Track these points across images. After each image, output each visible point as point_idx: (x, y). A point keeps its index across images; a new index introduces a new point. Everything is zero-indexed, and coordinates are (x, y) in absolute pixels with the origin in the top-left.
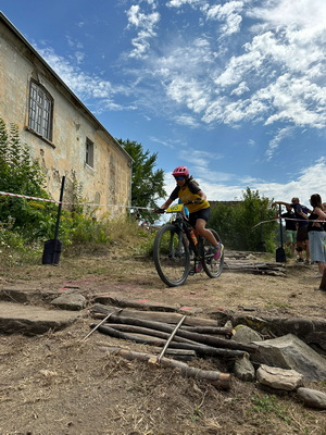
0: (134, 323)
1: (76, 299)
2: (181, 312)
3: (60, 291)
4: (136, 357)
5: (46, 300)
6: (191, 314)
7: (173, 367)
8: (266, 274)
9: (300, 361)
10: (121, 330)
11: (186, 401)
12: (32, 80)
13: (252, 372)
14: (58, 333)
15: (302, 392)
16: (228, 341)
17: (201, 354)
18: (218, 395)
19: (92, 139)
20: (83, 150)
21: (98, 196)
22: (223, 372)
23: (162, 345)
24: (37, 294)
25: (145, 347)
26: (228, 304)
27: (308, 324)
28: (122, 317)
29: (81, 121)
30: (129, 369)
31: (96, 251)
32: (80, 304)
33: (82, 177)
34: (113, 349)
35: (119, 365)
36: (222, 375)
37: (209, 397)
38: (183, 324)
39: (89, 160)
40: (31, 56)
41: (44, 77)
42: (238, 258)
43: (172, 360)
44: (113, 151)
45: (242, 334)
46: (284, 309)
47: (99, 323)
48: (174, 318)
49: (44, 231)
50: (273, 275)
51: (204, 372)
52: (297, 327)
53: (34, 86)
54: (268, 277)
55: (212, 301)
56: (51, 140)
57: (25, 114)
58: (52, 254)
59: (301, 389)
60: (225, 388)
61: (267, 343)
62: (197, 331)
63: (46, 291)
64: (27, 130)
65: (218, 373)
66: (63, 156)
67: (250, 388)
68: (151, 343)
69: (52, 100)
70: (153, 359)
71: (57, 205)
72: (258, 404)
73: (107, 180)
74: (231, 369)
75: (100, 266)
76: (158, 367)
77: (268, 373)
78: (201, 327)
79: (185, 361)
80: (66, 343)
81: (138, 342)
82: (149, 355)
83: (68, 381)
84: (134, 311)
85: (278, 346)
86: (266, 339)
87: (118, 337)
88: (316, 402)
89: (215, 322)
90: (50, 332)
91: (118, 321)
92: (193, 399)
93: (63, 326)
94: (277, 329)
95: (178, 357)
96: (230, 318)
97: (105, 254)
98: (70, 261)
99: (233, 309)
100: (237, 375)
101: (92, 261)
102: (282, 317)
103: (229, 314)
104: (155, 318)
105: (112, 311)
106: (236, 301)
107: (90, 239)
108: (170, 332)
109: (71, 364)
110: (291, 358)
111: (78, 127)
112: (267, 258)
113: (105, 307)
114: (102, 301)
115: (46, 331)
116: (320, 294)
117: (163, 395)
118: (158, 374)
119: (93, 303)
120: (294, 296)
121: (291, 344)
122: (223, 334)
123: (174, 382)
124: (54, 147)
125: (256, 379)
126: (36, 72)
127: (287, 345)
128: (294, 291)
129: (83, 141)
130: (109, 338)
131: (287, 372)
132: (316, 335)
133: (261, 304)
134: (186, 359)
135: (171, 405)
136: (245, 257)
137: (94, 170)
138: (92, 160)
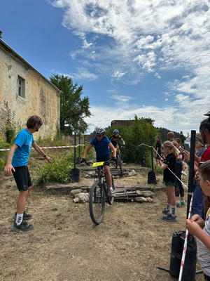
8: (135, 201)
19: (23, 76)
20: (15, 85)
29: (13, 63)
33: (14, 106)
39: (21, 92)
44: (43, 85)
73: (38, 107)
111: (10, 67)
129: (14, 78)
136: (127, 174)
137: (26, 100)
138: (24, 93)
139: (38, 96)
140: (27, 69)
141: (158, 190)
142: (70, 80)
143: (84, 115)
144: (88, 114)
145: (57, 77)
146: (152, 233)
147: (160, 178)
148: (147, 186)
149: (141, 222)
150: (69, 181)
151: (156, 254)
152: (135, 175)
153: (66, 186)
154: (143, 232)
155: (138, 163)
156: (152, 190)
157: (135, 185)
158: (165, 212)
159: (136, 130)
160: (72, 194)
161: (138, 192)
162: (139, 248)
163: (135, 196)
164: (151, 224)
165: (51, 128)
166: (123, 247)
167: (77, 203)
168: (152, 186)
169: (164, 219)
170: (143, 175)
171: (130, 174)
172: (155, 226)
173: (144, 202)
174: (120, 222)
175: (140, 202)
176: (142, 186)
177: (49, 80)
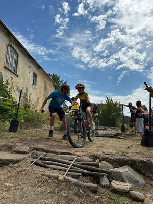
0: (52, 160)
1: (25, 148)
2: (76, 155)
3: (17, 144)
4: (52, 176)
5: (10, 149)
6: (80, 156)
7: (70, 181)
8: (116, 137)
9: (131, 178)
10: (46, 163)
11: (76, 198)
12: (9, 45)
13: (108, 184)
14: (14, 165)
15: (131, 193)
16: (97, 169)
17: (84, 175)
18: (91, 195)
19: (36, 73)
20: (32, 78)
21: (38, 99)
22: (94, 183)
23: (65, 171)
24: (6, 146)
25: (57, 172)
26: (98, 151)
27: (135, 160)
28: (47, 157)
29: (31, 65)
30: (49, 183)
31: (36, 126)
32: (26, 151)
33: (30, 90)
34: (41, 173)
35: (44, 181)
36: (94, 185)
37: (87, 196)
38: (76, 161)
39: (34, 82)
40: (9, 34)
41: (15, 44)
42: (103, 130)
43: (70, 178)
44: (46, 79)
45: (104, 165)
46: (124, 154)
47: (35, 160)
48: (72, 158)
49: (11, 116)
50: (120, 138)
51: (85, 183)
52: (130, 162)
53: (9, 48)
54: (117, 139)
55: (90, 150)
56: (16, 73)
57: (4, 60)
58: (14, 127)
59: (131, 191)
60: (95, 192)
61: (115, 170)
62: (83, 164)
63: (10, 144)
64: (5, 68)
65: (92, 184)
66: (22, 81)
67: (107, 191)
68: (60, 170)
69: (18, 54)
70: (61, 178)
71: (17, 103)
72: (111, 199)
73: (43, 92)
74: (98, 182)
75: (37, 133)
76: (63, 181)
77: (116, 184)
78: (84, 162)
79: (76, 178)
80: (18, 170)
81: (54, 169)
82: (59, 176)
83: (18, 189)
84: (53, 154)
85: (121, 171)
86: (115, 168)
87: (44, 167)
88: (138, 198)
89: (91, 159)
90: (11, 165)
91: (45, 159)
92: (79, 197)
93: (18, 161)
94: (120, 163)
95: (73, 176)
96: (99, 158)
97: (41, 127)
98: (23, 130)
99: (100, 153)
100: (101, 185)
101: (33, 131)
102: (123, 157)
103: (98, 156)
104: (63, 158)
105: (42, 154)
106: (102, 150)
107: (33, 120)
108: (70, 164)
109: (20, 180)
110: (127, 176)
111: (30, 67)
112: (117, 130)
113: (39, 153)
114: (37, 149)
115: (9, 164)
116: (141, 147)
117: (65, 195)
118: (63, 185)
119: (33, 150)
120: (129, 148)
121: (126, 170)
122: (95, 165)
123: (70, 189)
124: (18, 76)
125: (110, 187)
126: (11, 41)
127: (125, 171)
128: (129, 145)
129: (32, 74)
130: (40, 167)
131: (125, 184)
132: (138, 166)
133: (113, 151)
134: (77, 177)
135: (69, 200)
137: (37, 87)
138: (36, 83)
139: (43, 85)
140: (38, 69)
142: (59, 77)
145: (50, 75)
156: (125, 135)
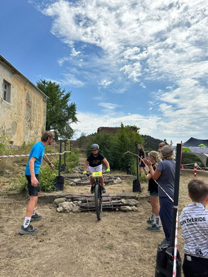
21: (15, 124)
39: (6, 96)
44: (29, 90)
136: (113, 182)
137: (11, 104)
138: (9, 97)
139: (24, 100)
140: (13, 74)
141: (142, 198)
142: (58, 86)
143: (70, 120)
144: (75, 120)
145: (44, 82)
146: (137, 245)
147: (145, 186)
148: (133, 194)
149: (126, 233)
150: (53, 189)
151: (141, 267)
152: (120, 183)
153: (50, 194)
154: (127, 243)
155: (123, 170)
156: (137, 199)
157: (120, 193)
158: (149, 222)
159: (122, 138)
160: (56, 203)
161: (123, 200)
162: (123, 261)
163: (120, 206)
164: (135, 235)
165: (37, 133)
166: (107, 260)
167: (61, 212)
168: (137, 195)
169: (149, 229)
170: (128, 183)
171: (115, 181)
172: (140, 237)
173: (129, 211)
174: (104, 233)
175: (125, 211)
176: (127, 194)
177: (36, 85)
